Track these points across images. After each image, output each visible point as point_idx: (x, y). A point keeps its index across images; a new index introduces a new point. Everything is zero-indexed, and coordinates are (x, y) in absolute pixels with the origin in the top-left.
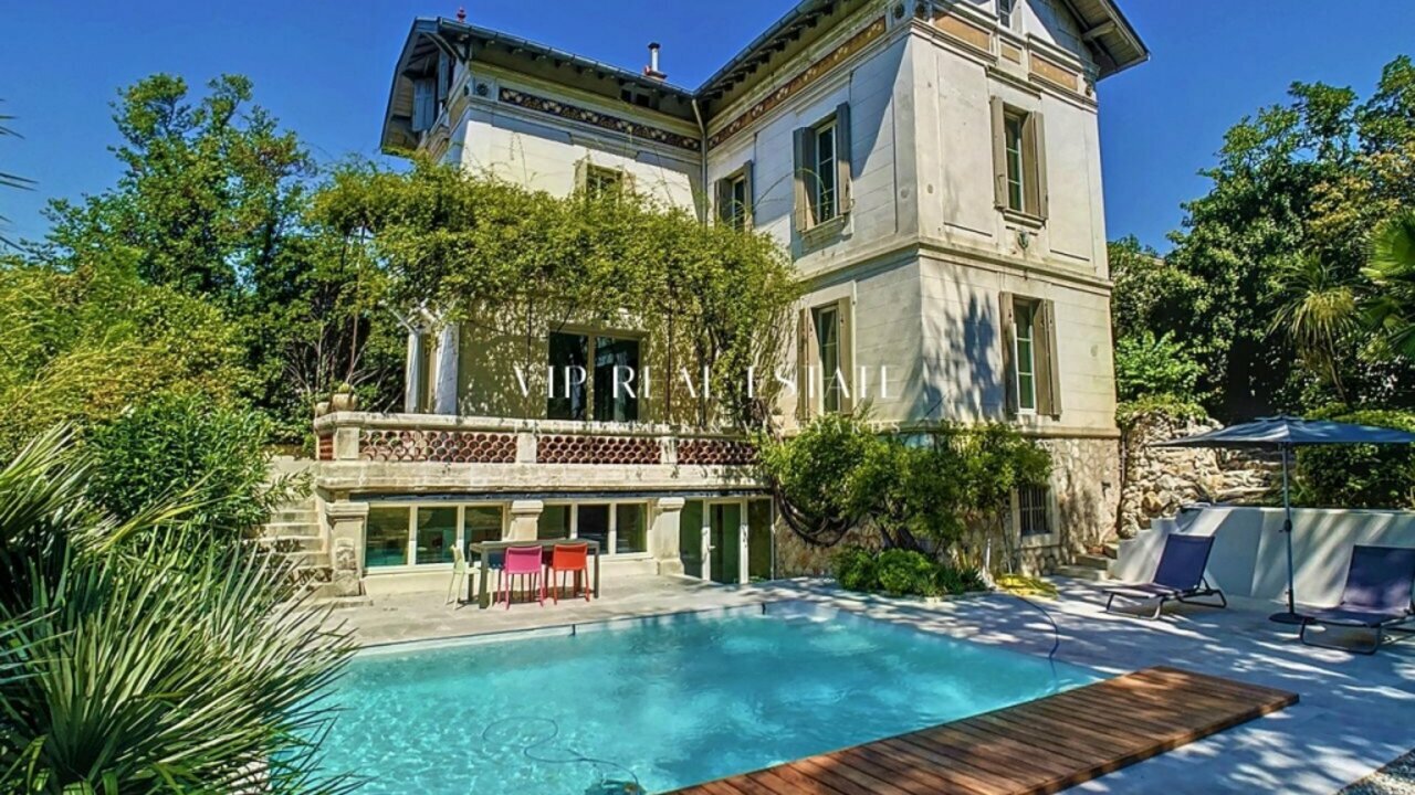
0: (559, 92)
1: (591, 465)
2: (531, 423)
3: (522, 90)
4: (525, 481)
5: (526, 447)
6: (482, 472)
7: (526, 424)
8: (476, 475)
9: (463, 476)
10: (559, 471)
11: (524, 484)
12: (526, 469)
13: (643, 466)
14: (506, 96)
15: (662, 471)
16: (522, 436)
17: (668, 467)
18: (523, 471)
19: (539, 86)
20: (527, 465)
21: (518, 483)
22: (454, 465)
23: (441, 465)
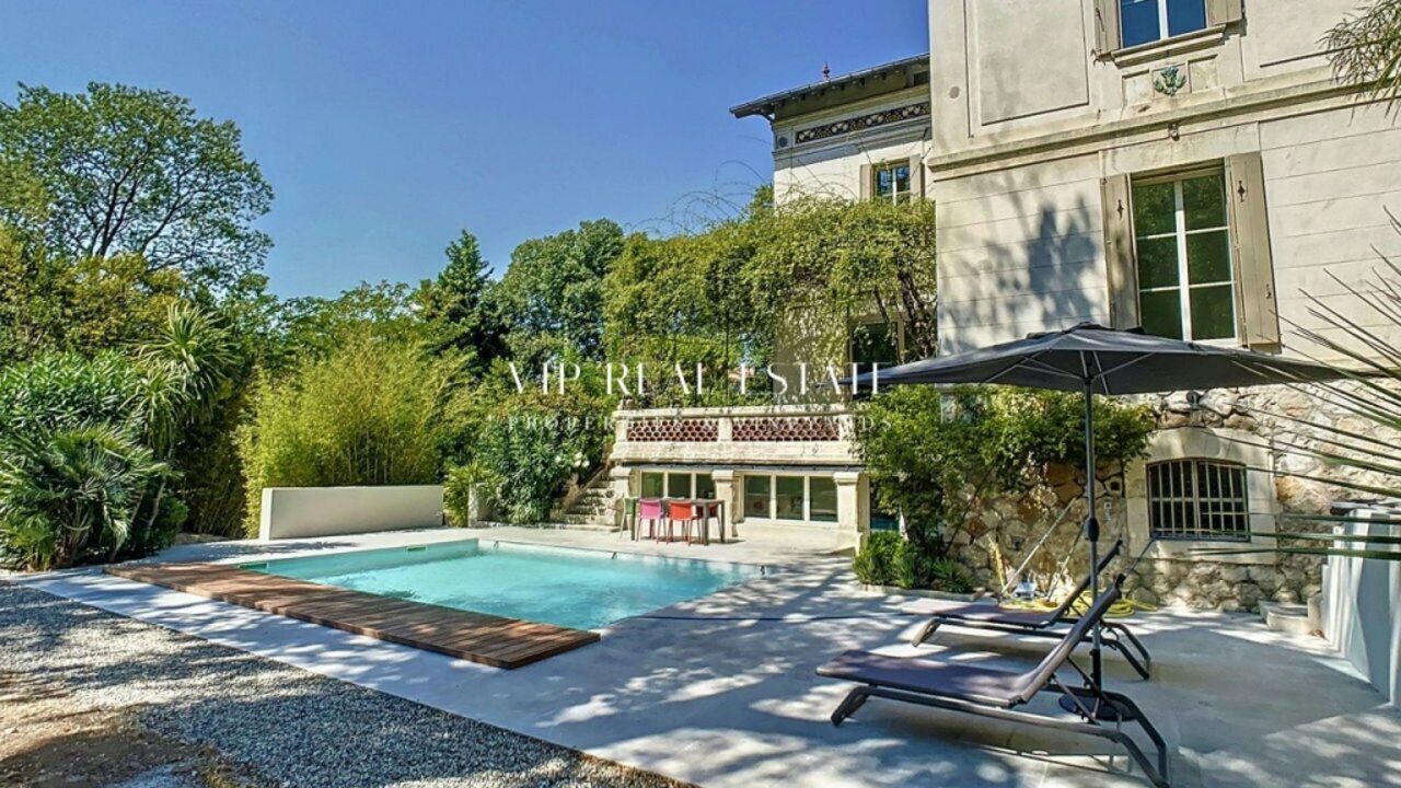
0: (844, 111)
1: (774, 443)
2: (725, 410)
3: (812, 127)
4: (720, 455)
5: (725, 429)
6: (694, 448)
7: (721, 411)
8: (689, 451)
9: (682, 452)
10: (747, 448)
11: (718, 457)
12: (725, 447)
13: (819, 443)
14: (802, 137)
15: (839, 448)
16: (721, 420)
17: (845, 442)
18: (720, 447)
19: (825, 116)
20: (724, 443)
21: (715, 457)
22: (679, 444)
23: (669, 444)
